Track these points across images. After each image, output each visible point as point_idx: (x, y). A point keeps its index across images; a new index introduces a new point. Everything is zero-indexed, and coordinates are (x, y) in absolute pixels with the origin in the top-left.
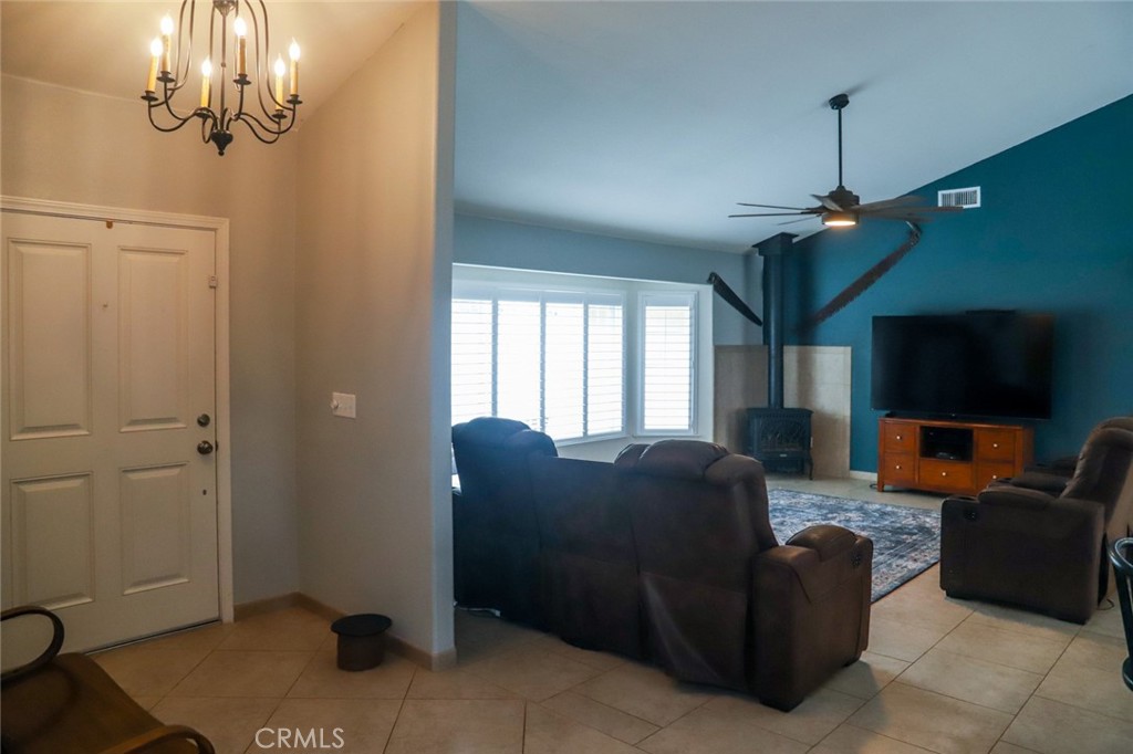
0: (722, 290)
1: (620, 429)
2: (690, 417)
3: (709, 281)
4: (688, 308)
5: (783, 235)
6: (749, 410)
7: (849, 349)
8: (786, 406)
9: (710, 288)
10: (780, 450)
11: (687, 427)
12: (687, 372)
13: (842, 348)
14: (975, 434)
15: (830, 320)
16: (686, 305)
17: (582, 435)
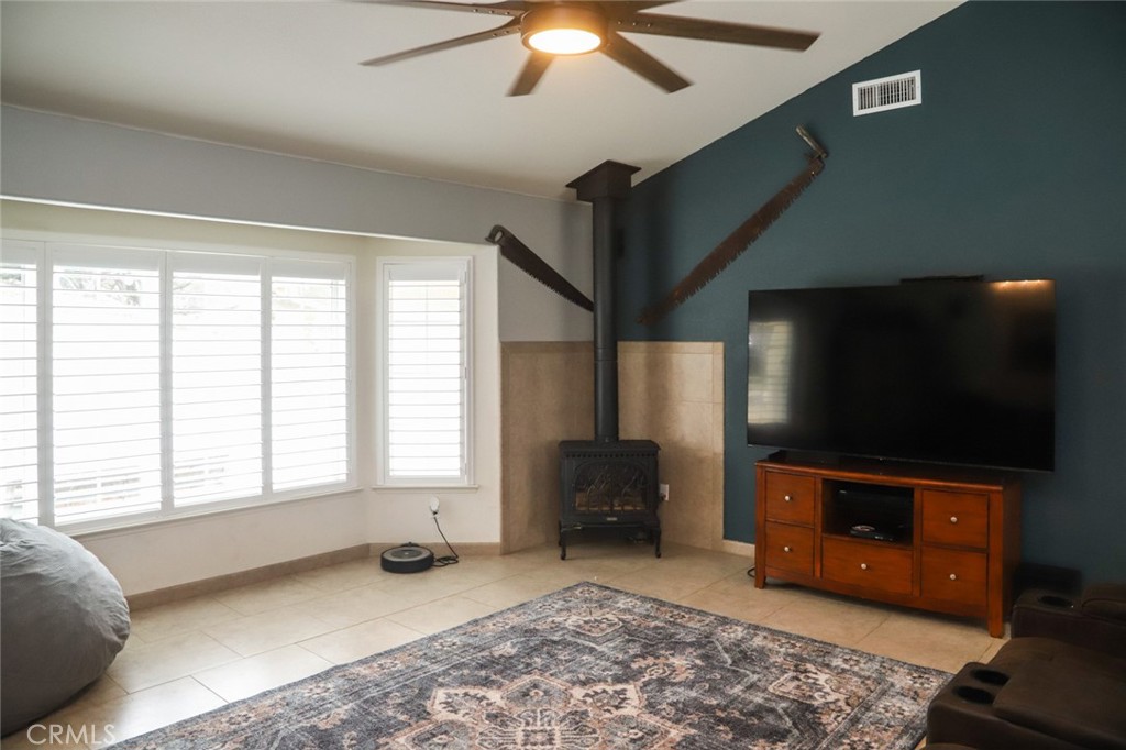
0: (514, 251)
1: (343, 478)
2: (462, 457)
3: (491, 239)
4: (457, 283)
5: (610, 166)
6: (564, 443)
7: (720, 346)
8: (623, 436)
9: (493, 251)
10: (606, 509)
11: (458, 473)
12: (456, 385)
13: (709, 345)
14: (917, 495)
15: (691, 301)
16: (454, 279)
17: (259, 491)
